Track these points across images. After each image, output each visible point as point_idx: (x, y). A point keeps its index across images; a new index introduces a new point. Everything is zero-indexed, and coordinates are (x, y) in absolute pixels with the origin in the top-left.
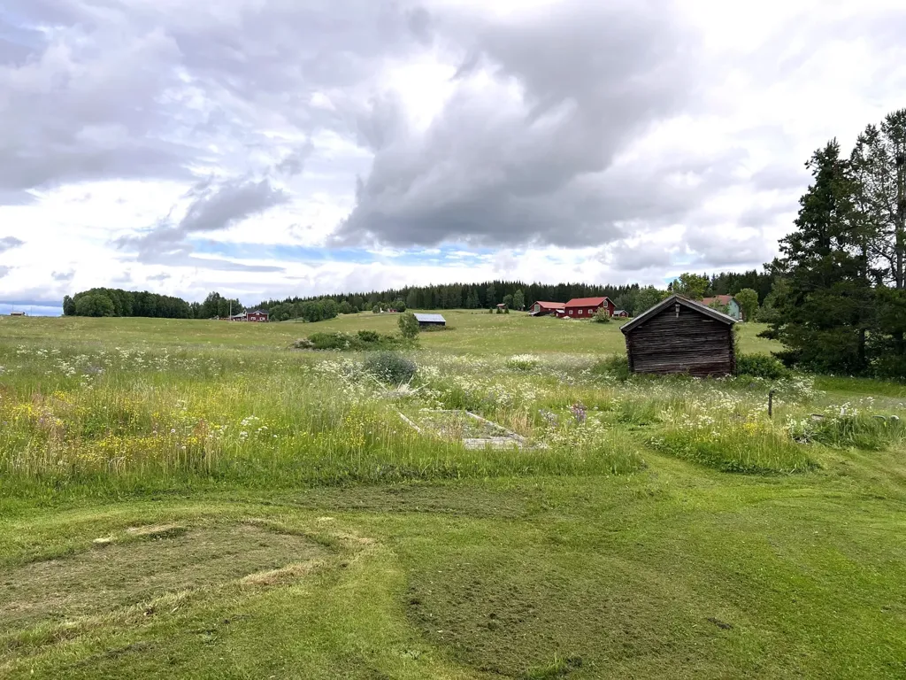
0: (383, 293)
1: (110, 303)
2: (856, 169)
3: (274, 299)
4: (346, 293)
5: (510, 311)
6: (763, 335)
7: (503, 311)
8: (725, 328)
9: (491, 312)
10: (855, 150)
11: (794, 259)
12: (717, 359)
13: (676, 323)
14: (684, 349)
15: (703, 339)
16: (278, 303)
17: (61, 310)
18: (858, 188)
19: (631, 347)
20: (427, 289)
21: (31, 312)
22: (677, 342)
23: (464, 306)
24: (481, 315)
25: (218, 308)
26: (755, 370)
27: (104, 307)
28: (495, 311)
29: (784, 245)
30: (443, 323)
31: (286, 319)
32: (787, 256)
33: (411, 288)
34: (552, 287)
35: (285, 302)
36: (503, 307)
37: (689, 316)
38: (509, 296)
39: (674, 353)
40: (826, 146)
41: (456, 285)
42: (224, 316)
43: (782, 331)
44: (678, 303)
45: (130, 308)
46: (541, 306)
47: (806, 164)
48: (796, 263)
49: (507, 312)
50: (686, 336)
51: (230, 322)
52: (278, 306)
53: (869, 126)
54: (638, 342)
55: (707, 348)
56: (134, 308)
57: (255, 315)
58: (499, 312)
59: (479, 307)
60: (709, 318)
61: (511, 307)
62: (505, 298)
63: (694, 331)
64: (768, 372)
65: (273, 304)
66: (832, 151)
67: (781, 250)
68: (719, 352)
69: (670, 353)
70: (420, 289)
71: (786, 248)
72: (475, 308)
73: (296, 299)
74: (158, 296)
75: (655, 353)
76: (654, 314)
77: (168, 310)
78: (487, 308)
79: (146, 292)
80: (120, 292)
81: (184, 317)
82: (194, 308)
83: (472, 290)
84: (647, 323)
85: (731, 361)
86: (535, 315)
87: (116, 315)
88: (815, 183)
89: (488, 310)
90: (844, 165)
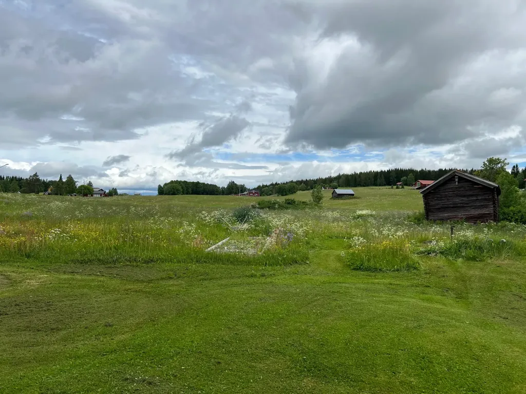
0: (326, 179)
1: (180, 188)
3: (265, 184)
4: (304, 179)
5: (405, 187)
7: (400, 187)
9: (392, 188)
12: (484, 211)
13: (456, 188)
14: (462, 205)
15: (475, 198)
16: (266, 186)
17: (156, 192)
19: (427, 204)
20: (352, 175)
21: (143, 193)
22: (457, 200)
23: (376, 185)
24: (385, 189)
25: (234, 189)
26: (512, 218)
27: (178, 190)
28: (395, 187)
30: (353, 195)
31: (270, 195)
33: (343, 175)
34: (434, 171)
35: (270, 185)
36: (400, 185)
37: (465, 184)
38: (405, 178)
39: (455, 207)
41: (371, 172)
42: (236, 193)
44: (457, 175)
45: (190, 190)
46: (421, 184)
49: (403, 188)
51: (239, 196)
52: (267, 188)
54: (431, 201)
55: (478, 204)
56: (192, 190)
57: (252, 193)
58: (397, 188)
59: (385, 185)
60: (478, 184)
61: (406, 185)
62: (402, 179)
63: (468, 193)
64: (521, 219)
65: (264, 186)
68: (486, 206)
69: (452, 208)
70: (348, 175)
72: (383, 186)
74: (204, 184)
75: (442, 208)
76: (442, 182)
77: (209, 191)
78: (390, 185)
79: (198, 182)
80: (185, 182)
81: (217, 195)
82: (222, 190)
83: (381, 175)
84: (436, 188)
85: (494, 212)
86: (417, 189)
87: (183, 194)
89: (390, 187)
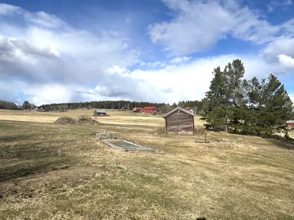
0: (84, 103)
2: (225, 74)
6: (201, 119)
8: (192, 117)
9: (120, 110)
10: (225, 69)
11: (209, 98)
12: (190, 126)
13: (179, 115)
14: (181, 123)
15: (186, 120)
18: (225, 79)
19: (166, 122)
22: (179, 121)
29: (207, 94)
30: (105, 113)
32: (207, 97)
35: (51, 105)
36: (123, 109)
37: (182, 113)
38: (126, 105)
40: (217, 68)
43: (206, 118)
44: (179, 110)
46: (136, 109)
47: (212, 72)
48: (210, 99)
50: (181, 119)
53: (229, 63)
54: (168, 121)
55: (187, 123)
57: (40, 109)
59: (116, 108)
61: (126, 109)
62: (124, 106)
63: (184, 118)
66: (218, 69)
67: (206, 96)
68: (190, 124)
69: (177, 124)
71: (207, 95)
73: (55, 104)
75: (173, 124)
76: (173, 112)
84: (171, 115)
85: (193, 126)
86: (134, 112)
88: (215, 77)
90: (222, 73)
